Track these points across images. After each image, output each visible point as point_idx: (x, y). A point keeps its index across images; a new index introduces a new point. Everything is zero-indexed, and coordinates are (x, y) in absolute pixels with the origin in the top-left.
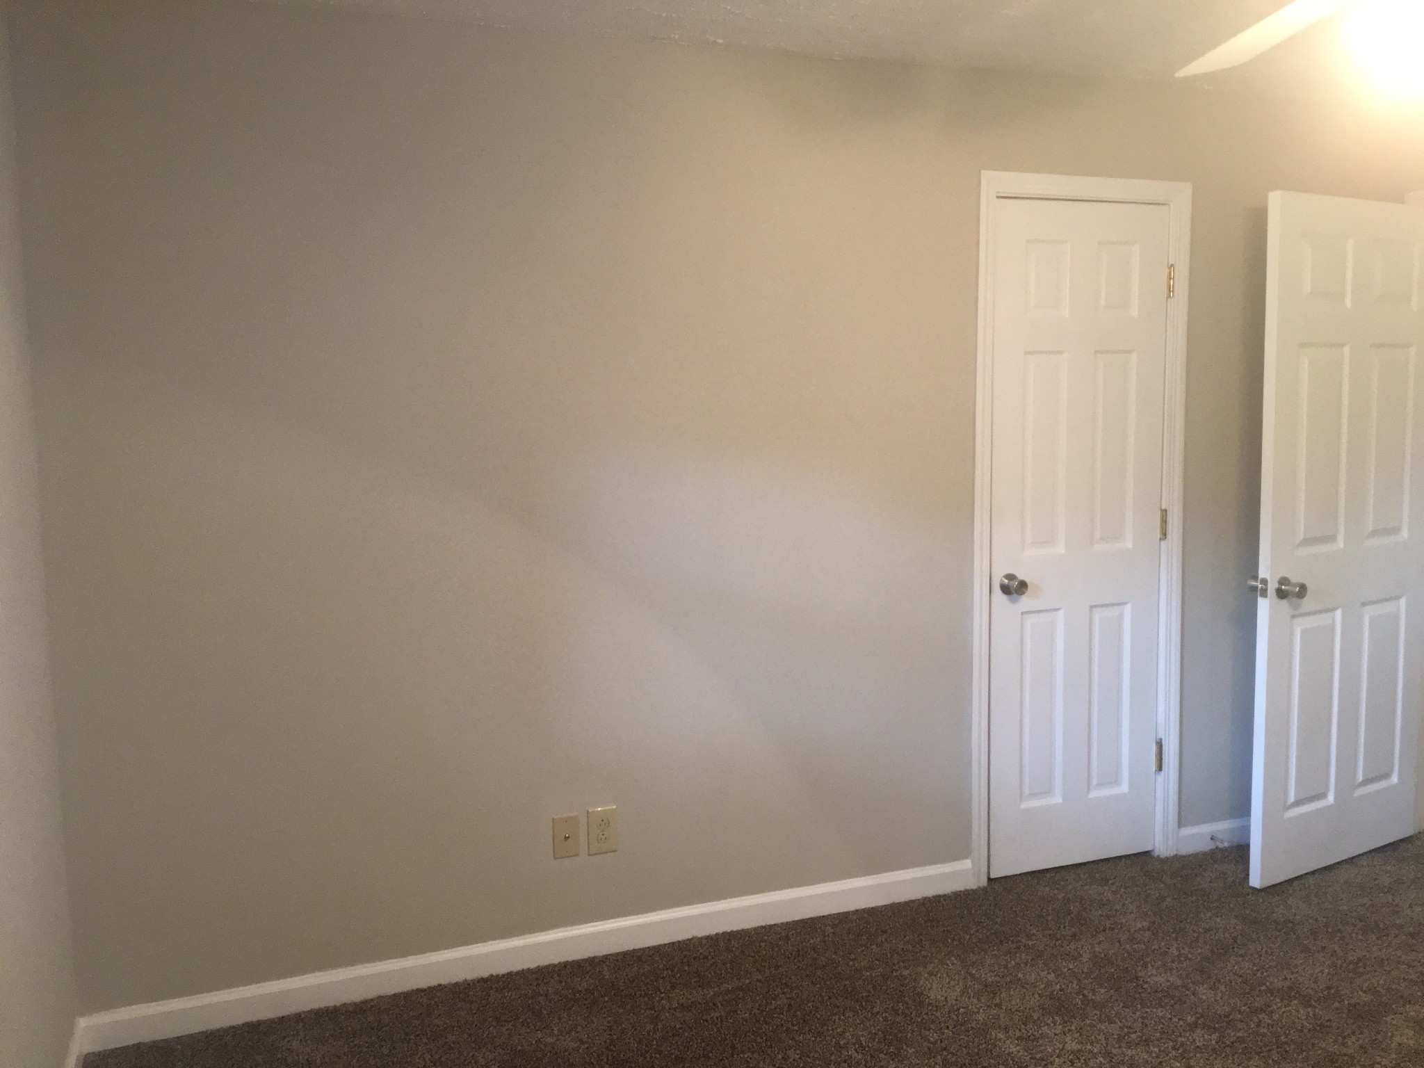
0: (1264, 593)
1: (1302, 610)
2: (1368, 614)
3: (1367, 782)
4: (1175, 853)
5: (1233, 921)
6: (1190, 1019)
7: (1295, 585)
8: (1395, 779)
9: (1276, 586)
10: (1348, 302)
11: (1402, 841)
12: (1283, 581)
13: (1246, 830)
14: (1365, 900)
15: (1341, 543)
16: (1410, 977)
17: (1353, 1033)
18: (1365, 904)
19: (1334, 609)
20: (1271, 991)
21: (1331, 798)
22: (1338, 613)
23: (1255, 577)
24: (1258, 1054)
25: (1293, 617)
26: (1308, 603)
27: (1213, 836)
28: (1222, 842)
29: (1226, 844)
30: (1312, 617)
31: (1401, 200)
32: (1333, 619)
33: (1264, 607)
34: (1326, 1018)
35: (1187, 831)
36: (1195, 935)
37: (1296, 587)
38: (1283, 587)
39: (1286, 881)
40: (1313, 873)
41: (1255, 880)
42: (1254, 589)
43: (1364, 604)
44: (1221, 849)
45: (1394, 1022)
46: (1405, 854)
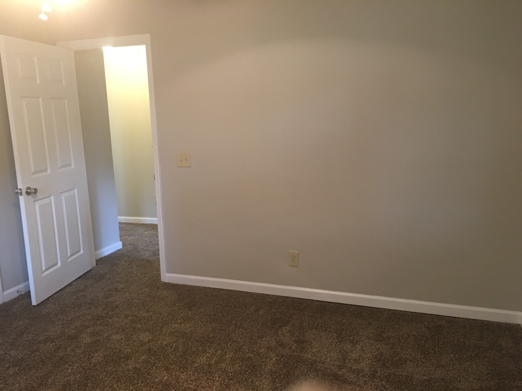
0: (21, 194)
1: (37, 199)
2: (63, 196)
3: (71, 255)
4: (2, 302)
5: (26, 321)
6: (7, 365)
7: (33, 189)
8: (82, 252)
9: (26, 190)
10: (38, 82)
11: (87, 272)
12: (28, 188)
13: (29, 285)
14: (75, 297)
15: (49, 172)
16: (89, 318)
17: (69, 346)
18: (74, 298)
19: (51, 196)
20: (40, 342)
21: (59, 264)
22: (52, 197)
23: (17, 188)
24: (34, 368)
25: (34, 201)
26: (39, 195)
27: (18, 291)
28: (21, 292)
29: (23, 293)
30: (42, 200)
31: (55, 45)
32: (51, 200)
33: (22, 199)
34: (60, 344)
35: (6, 292)
36: (10, 332)
37: (33, 190)
38: (28, 191)
39: (46, 299)
40: (56, 293)
41: (34, 303)
42: (17, 193)
43: (61, 193)
44: (22, 295)
45: (83, 336)
46: (88, 276)
